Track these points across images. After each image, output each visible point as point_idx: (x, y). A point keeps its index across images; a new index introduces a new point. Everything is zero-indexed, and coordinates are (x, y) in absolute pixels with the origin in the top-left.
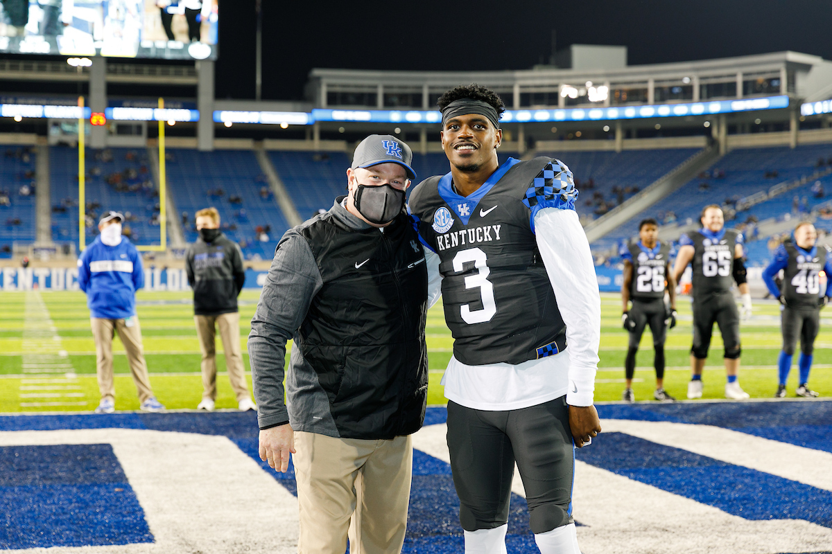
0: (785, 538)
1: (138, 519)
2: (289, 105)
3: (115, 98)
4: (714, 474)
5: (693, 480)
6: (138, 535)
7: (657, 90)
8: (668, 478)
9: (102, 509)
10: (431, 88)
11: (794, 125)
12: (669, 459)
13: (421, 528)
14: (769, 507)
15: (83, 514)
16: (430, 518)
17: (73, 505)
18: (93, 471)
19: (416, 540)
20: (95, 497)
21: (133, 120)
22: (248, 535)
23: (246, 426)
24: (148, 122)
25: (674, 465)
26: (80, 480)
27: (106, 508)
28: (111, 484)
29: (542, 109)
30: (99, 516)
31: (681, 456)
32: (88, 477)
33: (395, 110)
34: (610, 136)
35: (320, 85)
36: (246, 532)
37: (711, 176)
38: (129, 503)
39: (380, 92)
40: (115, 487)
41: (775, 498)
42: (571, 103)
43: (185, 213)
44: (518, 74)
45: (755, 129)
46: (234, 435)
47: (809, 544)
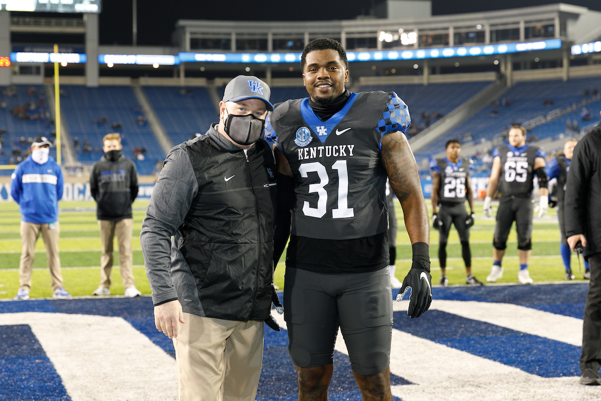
0: (573, 391)
1: (57, 384)
2: (160, 49)
3: (18, 45)
4: (514, 342)
5: (497, 347)
6: (58, 396)
7: (456, 35)
8: (479, 346)
9: (27, 377)
10: (274, 34)
11: (565, 62)
12: (478, 330)
13: (284, 387)
14: (559, 367)
15: (12, 381)
16: (291, 380)
17: (3, 374)
18: (17, 346)
19: (281, 397)
20: (20, 367)
21: (33, 62)
22: (147, 395)
23: (137, 309)
24: (45, 63)
25: (482, 335)
26: (7, 354)
27: (30, 376)
28: (33, 357)
29: (364, 51)
30: (25, 382)
31: (487, 328)
32: (14, 352)
33: (246, 53)
34: (419, 72)
35: (184, 33)
36: (145, 393)
37: (500, 104)
38: (48, 371)
39: (234, 38)
40: (36, 359)
41: (563, 360)
42: (387, 46)
43: (76, 138)
44: (345, 23)
45: (535, 66)
46: (128, 316)
47: (592, 396)
